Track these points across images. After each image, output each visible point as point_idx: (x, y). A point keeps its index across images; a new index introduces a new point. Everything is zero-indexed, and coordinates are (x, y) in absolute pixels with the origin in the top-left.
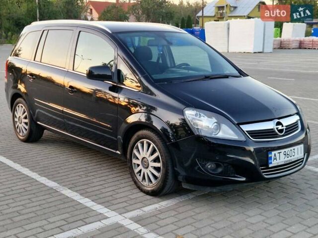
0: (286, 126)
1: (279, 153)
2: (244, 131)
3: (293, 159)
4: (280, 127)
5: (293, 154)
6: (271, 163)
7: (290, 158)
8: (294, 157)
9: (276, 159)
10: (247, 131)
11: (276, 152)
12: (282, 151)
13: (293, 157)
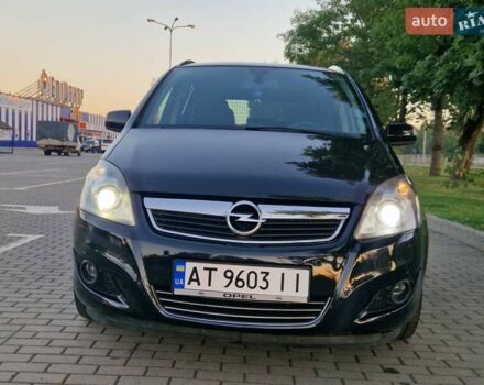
0: (268, 220)
1: (210, 270)
2: (145, 209)
3: (259, 295)
4: (244, 218)
5: (262, 283)
6: (182, 287)
7: (245, 290)
8: (262, 292)
9: (197, 280)
10: (153, 211)
11: (200, 266)
12: (222, 268)
13: (257, 291)
